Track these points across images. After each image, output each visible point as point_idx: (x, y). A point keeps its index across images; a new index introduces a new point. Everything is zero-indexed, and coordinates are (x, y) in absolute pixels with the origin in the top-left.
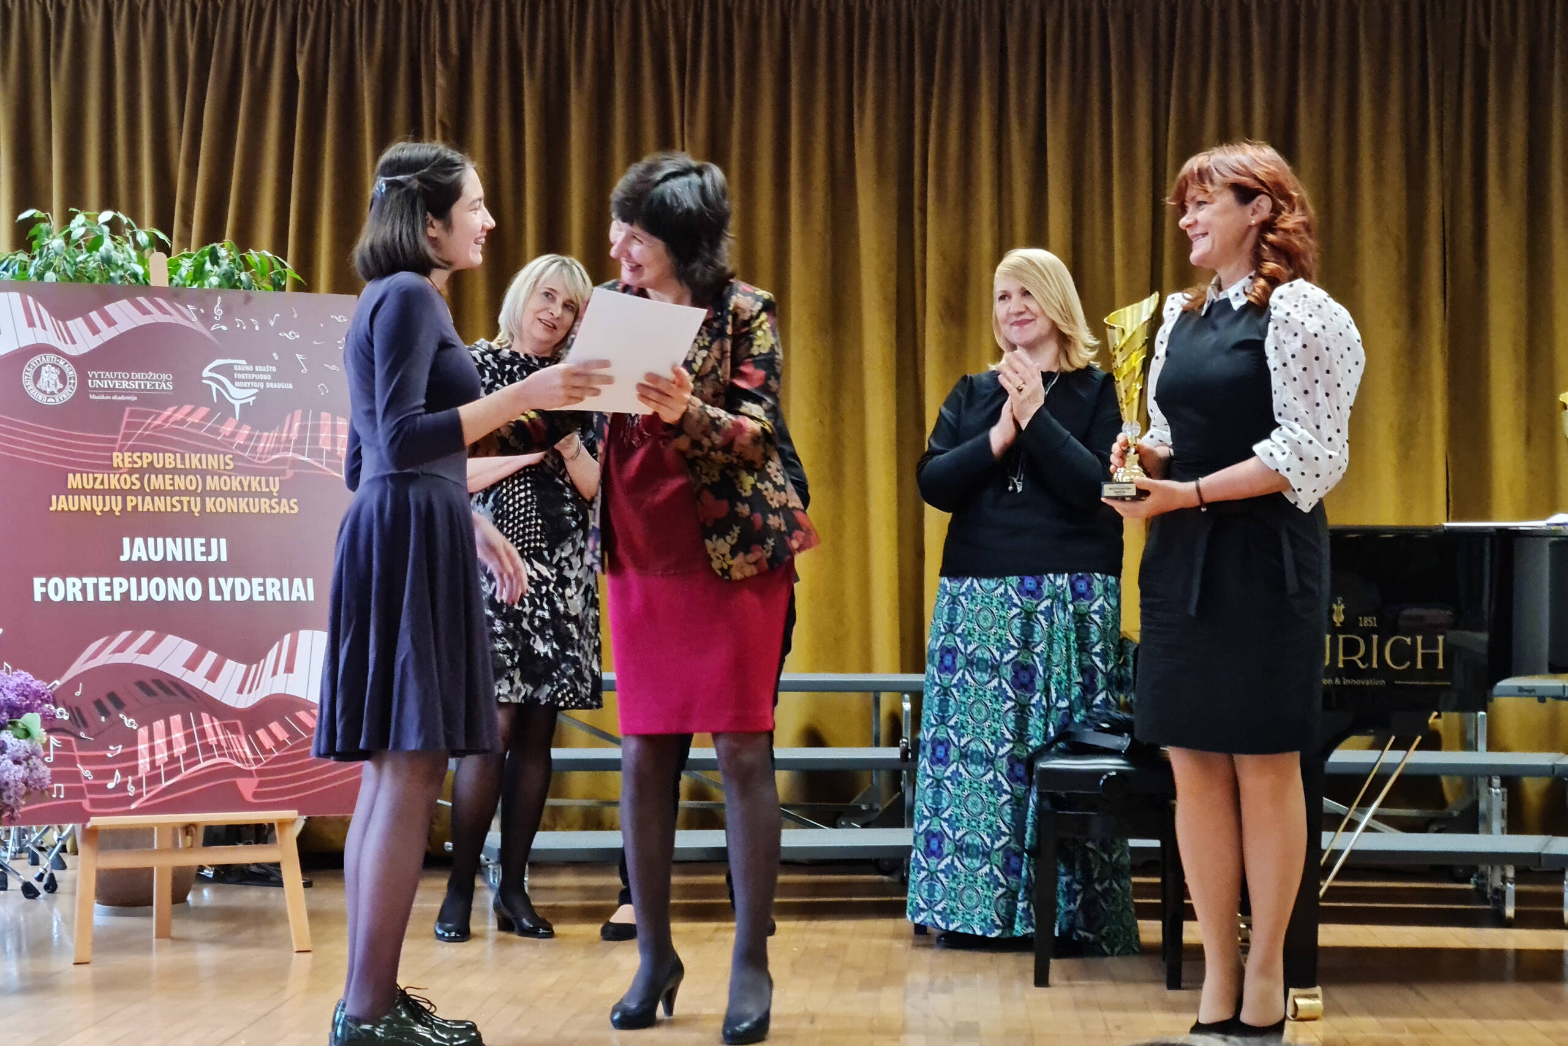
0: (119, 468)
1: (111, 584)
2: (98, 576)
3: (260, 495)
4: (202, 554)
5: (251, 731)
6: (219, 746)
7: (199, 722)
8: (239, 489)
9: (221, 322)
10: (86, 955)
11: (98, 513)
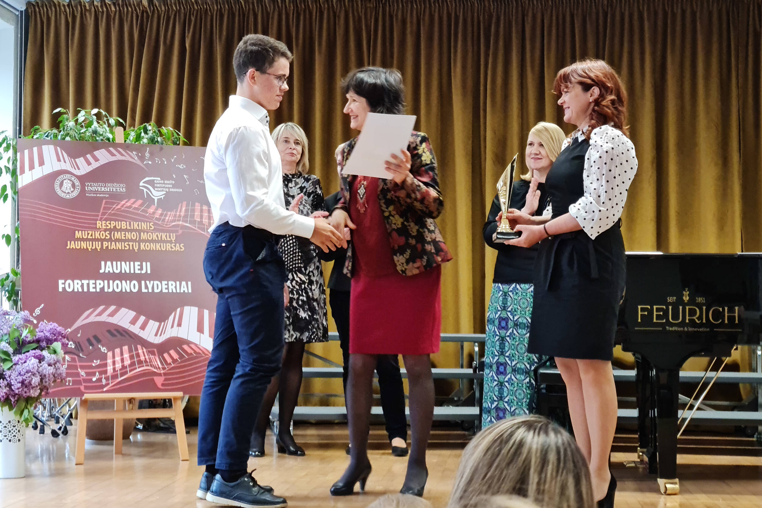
0: (99, 228)
1: (95, 284)
2: (89, 279)
3: (167, 242)
4: (139, 269)
5: (161, 354)
6: (146, 361)
7: (137, 349)
8: (157, 239)
9: (149, 160)
10: (82, 460)
11: (90, 250)
